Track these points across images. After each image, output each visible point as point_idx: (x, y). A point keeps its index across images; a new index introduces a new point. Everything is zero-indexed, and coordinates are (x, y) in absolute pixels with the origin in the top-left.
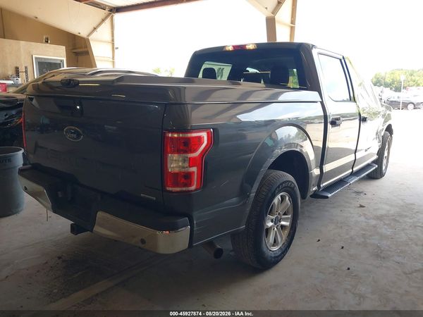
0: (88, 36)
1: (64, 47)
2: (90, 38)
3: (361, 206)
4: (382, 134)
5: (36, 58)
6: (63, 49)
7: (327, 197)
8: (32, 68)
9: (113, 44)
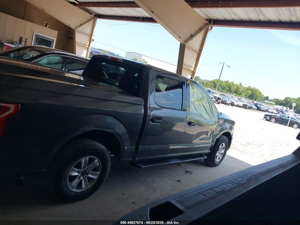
0: (76, 28)
1: (57, 32)
2: (76, 30)
3: (179, 181)
4: (218, 137)
5: (36, 35)
6: (56, 33)
7: (140, 167)
8: (31, 40)
9: (91, 37)
